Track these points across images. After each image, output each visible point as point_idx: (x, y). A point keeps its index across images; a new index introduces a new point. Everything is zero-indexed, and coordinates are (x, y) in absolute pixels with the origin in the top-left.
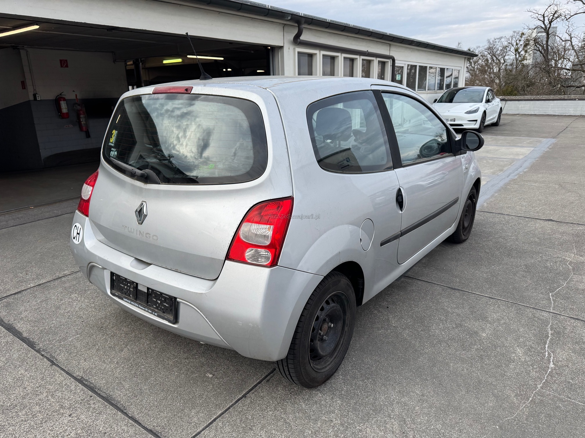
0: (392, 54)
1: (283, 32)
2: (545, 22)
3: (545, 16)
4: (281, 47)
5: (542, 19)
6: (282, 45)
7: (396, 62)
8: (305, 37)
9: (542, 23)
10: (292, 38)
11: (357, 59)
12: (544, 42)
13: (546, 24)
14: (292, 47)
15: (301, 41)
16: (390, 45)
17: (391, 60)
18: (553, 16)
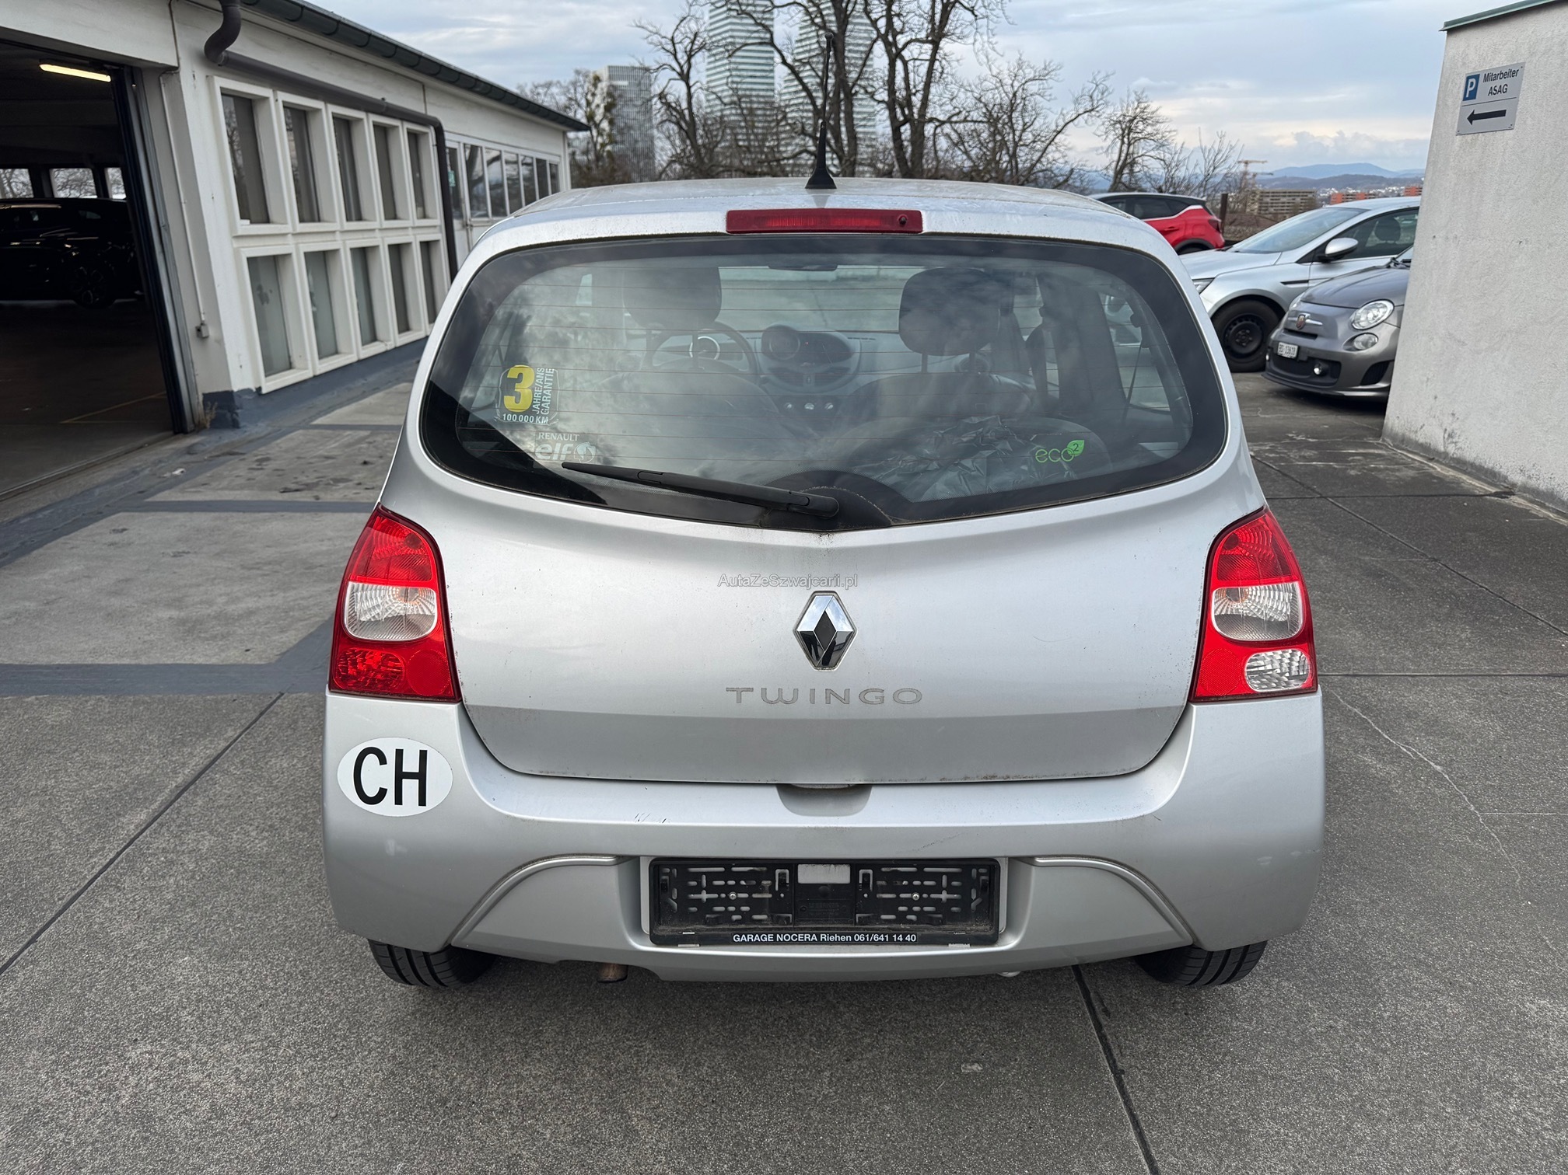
0: (433, 112)
1: (170, 22)
2: (679, 56)
3: (676, 41)
4: (171, 71)
5: (670, 47)
6: (176, 65)
7: (447, 136)
8: (242, 47)
9: (672, 57)
10: (202, 46)
11: (360, 120)
12: (684, 105)
13: (682, 62)
14: (201, 74)
15: (230, 56)
16: (424, 87)
17: (432, 128)
18: (693, 42)
